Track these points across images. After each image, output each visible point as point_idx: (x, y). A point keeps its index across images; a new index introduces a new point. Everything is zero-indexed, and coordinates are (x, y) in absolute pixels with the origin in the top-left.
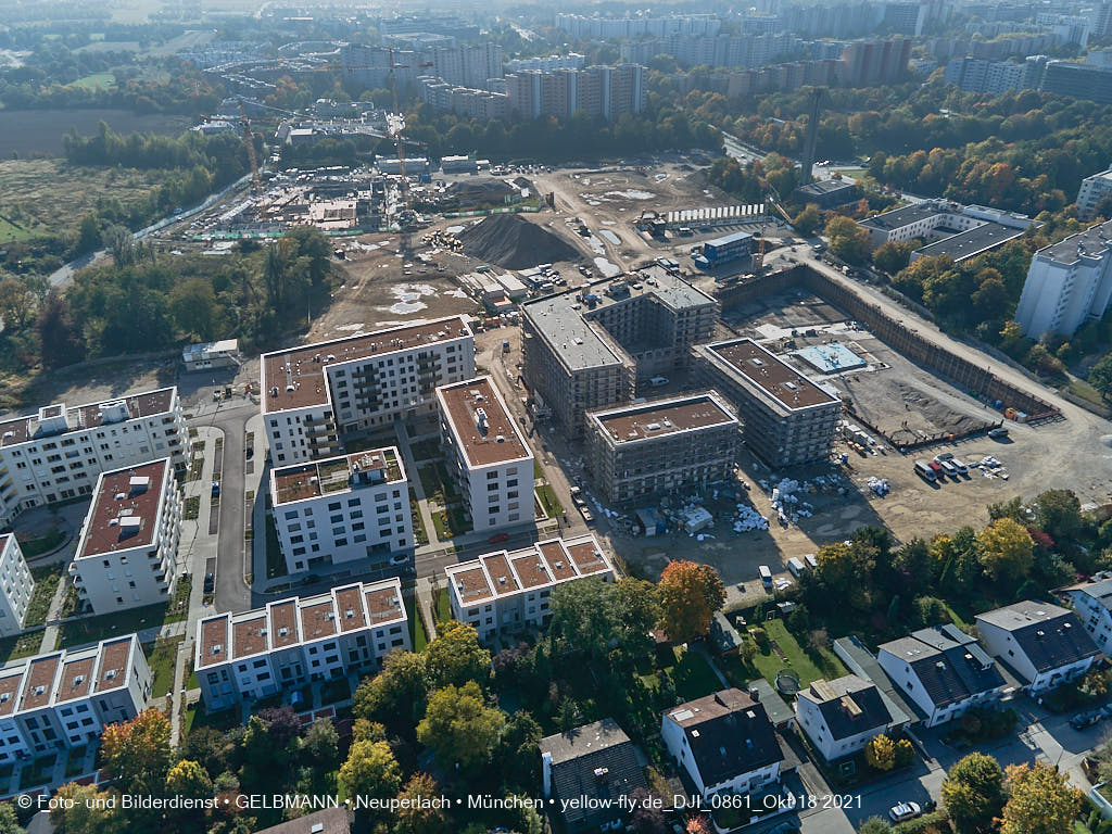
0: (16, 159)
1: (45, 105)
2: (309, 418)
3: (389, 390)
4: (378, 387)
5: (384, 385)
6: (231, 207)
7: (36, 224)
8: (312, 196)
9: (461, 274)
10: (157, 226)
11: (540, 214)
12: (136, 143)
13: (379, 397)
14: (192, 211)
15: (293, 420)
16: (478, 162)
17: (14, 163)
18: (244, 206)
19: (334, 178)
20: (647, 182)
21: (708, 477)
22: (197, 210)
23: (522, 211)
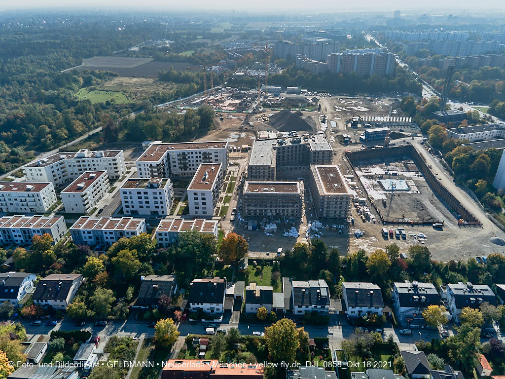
0: (144, 77)
1: (166, 60)
2: (151, 165)
3: (191, 163)
4: (187, 161)
5: (190, 161)
6: (199, 99)
7: (134, 99)
8: (229, 98)
9: (259, 131)
10: (169, 103)
11: (311, 112)
12: (180, 74)
13: (187, 165)
14: (184, 99)
15: (146, 165)
16: (302, 90)
17: (141, 79)
18: (203, 99)
19: (242, 92)
20: (370, 104)
21: (287, 215)
22: (186, 99)
23: (304, 110)
